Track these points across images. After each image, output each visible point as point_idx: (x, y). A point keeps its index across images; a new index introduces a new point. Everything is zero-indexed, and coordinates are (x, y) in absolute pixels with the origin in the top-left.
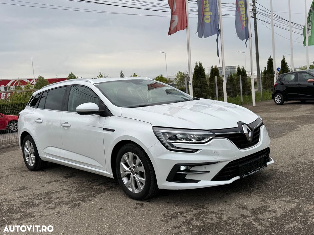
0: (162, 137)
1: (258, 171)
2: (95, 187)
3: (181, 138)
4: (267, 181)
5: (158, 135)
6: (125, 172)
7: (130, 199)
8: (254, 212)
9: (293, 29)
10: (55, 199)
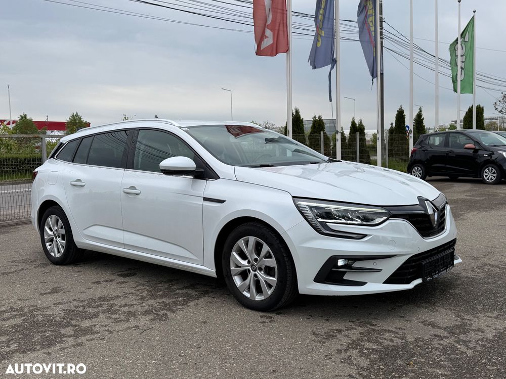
0: (309, 213)
1: (444, 272)
2: (177, 291)
3: (339, 216)
4: (451, 288)
5: (304, 210)
6: (240, 267)
7: (246, 310)
8: (451, 331)
9: (440, 68)
10: (120, 307)
